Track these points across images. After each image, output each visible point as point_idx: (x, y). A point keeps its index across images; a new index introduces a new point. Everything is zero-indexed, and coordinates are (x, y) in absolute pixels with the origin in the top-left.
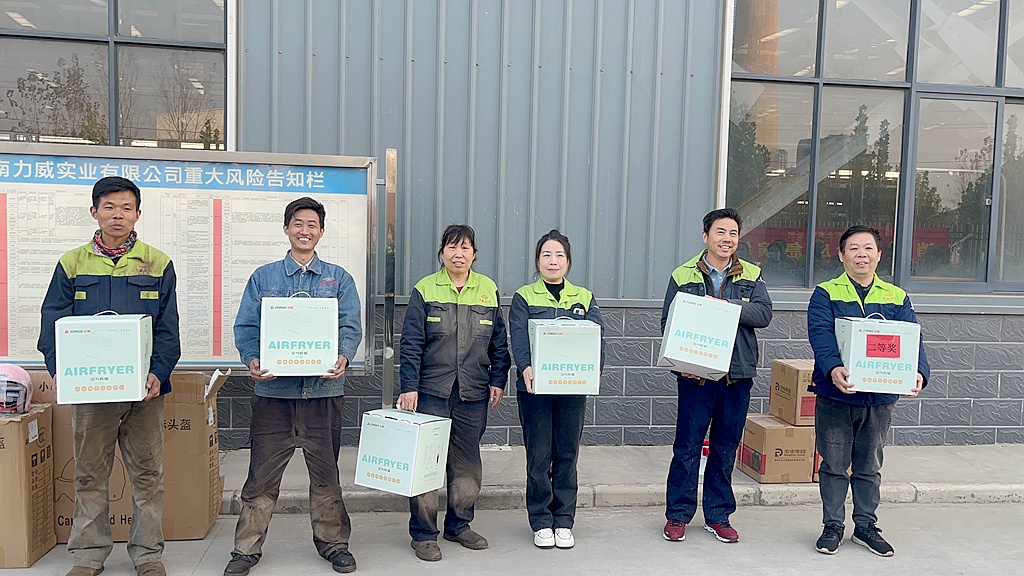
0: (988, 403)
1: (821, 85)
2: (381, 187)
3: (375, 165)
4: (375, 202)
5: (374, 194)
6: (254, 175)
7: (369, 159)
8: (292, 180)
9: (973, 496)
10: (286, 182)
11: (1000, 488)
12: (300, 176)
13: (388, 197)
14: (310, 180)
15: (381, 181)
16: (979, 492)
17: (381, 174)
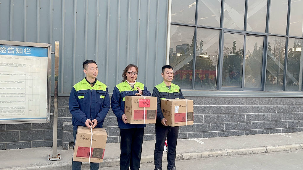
0: (242, 123)
1: (197, 27)
2: (53, 55)
3: (51, 47)
4: (51, 60)
5: (50, 57)
6: (2, 49)
7: (48, 45)
8: (18, 51)
9: (242, 152)
10: (15, 52)
11: (249, 150)
12: (21, 50)
13: (56, 58)
14: (25, 51)
15: (53, 52)
16: (244, 151)
17: (53, 50)
